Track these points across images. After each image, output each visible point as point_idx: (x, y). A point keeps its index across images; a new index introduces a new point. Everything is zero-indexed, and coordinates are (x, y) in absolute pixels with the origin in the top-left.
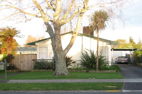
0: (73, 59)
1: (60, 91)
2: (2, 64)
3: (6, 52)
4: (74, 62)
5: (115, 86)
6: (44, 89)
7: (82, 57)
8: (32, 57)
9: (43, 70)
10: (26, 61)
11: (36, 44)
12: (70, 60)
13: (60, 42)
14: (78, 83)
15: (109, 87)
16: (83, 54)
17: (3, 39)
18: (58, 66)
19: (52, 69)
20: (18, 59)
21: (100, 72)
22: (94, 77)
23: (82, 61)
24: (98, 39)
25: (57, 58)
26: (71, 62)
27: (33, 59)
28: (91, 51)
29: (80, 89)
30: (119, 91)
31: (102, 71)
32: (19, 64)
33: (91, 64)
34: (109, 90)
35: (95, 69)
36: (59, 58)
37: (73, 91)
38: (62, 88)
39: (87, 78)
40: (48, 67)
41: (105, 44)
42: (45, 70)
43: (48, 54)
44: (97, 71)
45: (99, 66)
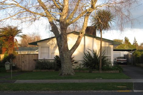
0: (75, 59)
1: (72, 91)
2: (8, 64)
3: (6, 52)
4: (76, 63)
5: (125, 86)
6: (55, 89)
7: (85, 58)
8: (33, 57)
9: (45, 70)
10: (27, 61)
11: (38, 44)
12: (72, 60)
13: (66, 42)
14: (87, 83)
15: (119, 87)
16: (85, 54)
17: (5, 38)
18: (64, 67)
19: (54, 69)
20: (20, 59)
21: (103, 72)
22: (100, 77)
23: (84, 61)
24: (102, 40)
25: (63, 58)
26: (73, 63)
27: (34, 59)
28: (94, 51)
29: (91, 89)
30: (131, 91)
31: (105, 71)
32: (21, 64)
33: (94, 64)
34: (120, 90)
35: (98, 69)
36: (65, 58)
37: (84, 92)
38: (72, 89)
39: (94, 78)
40: (50, 67)
41: (107, 44)
42: (47, 70)
43: (50, 54)
44: (100, 71)
45: (102, 66)
